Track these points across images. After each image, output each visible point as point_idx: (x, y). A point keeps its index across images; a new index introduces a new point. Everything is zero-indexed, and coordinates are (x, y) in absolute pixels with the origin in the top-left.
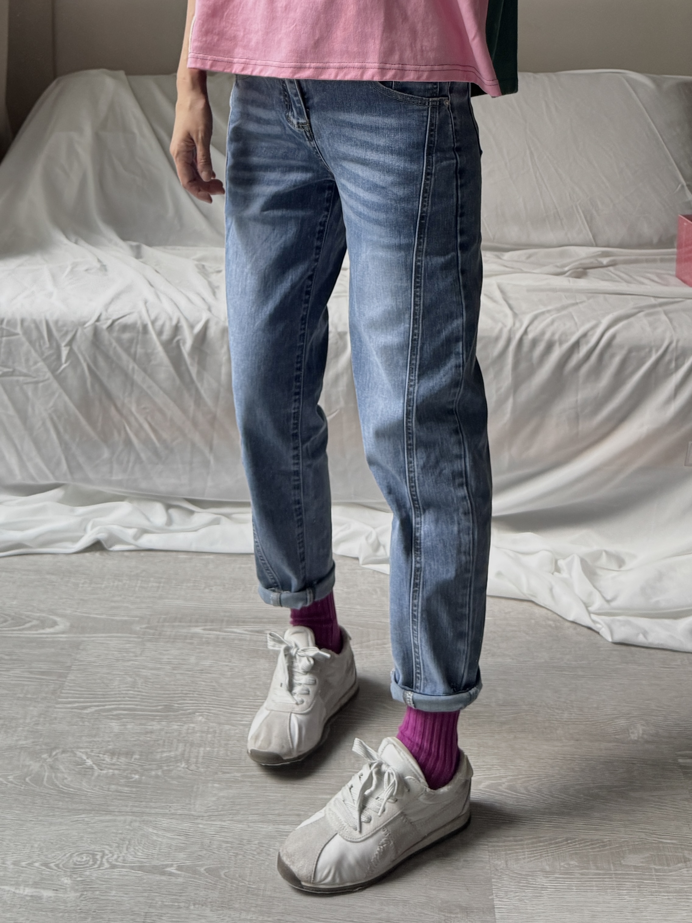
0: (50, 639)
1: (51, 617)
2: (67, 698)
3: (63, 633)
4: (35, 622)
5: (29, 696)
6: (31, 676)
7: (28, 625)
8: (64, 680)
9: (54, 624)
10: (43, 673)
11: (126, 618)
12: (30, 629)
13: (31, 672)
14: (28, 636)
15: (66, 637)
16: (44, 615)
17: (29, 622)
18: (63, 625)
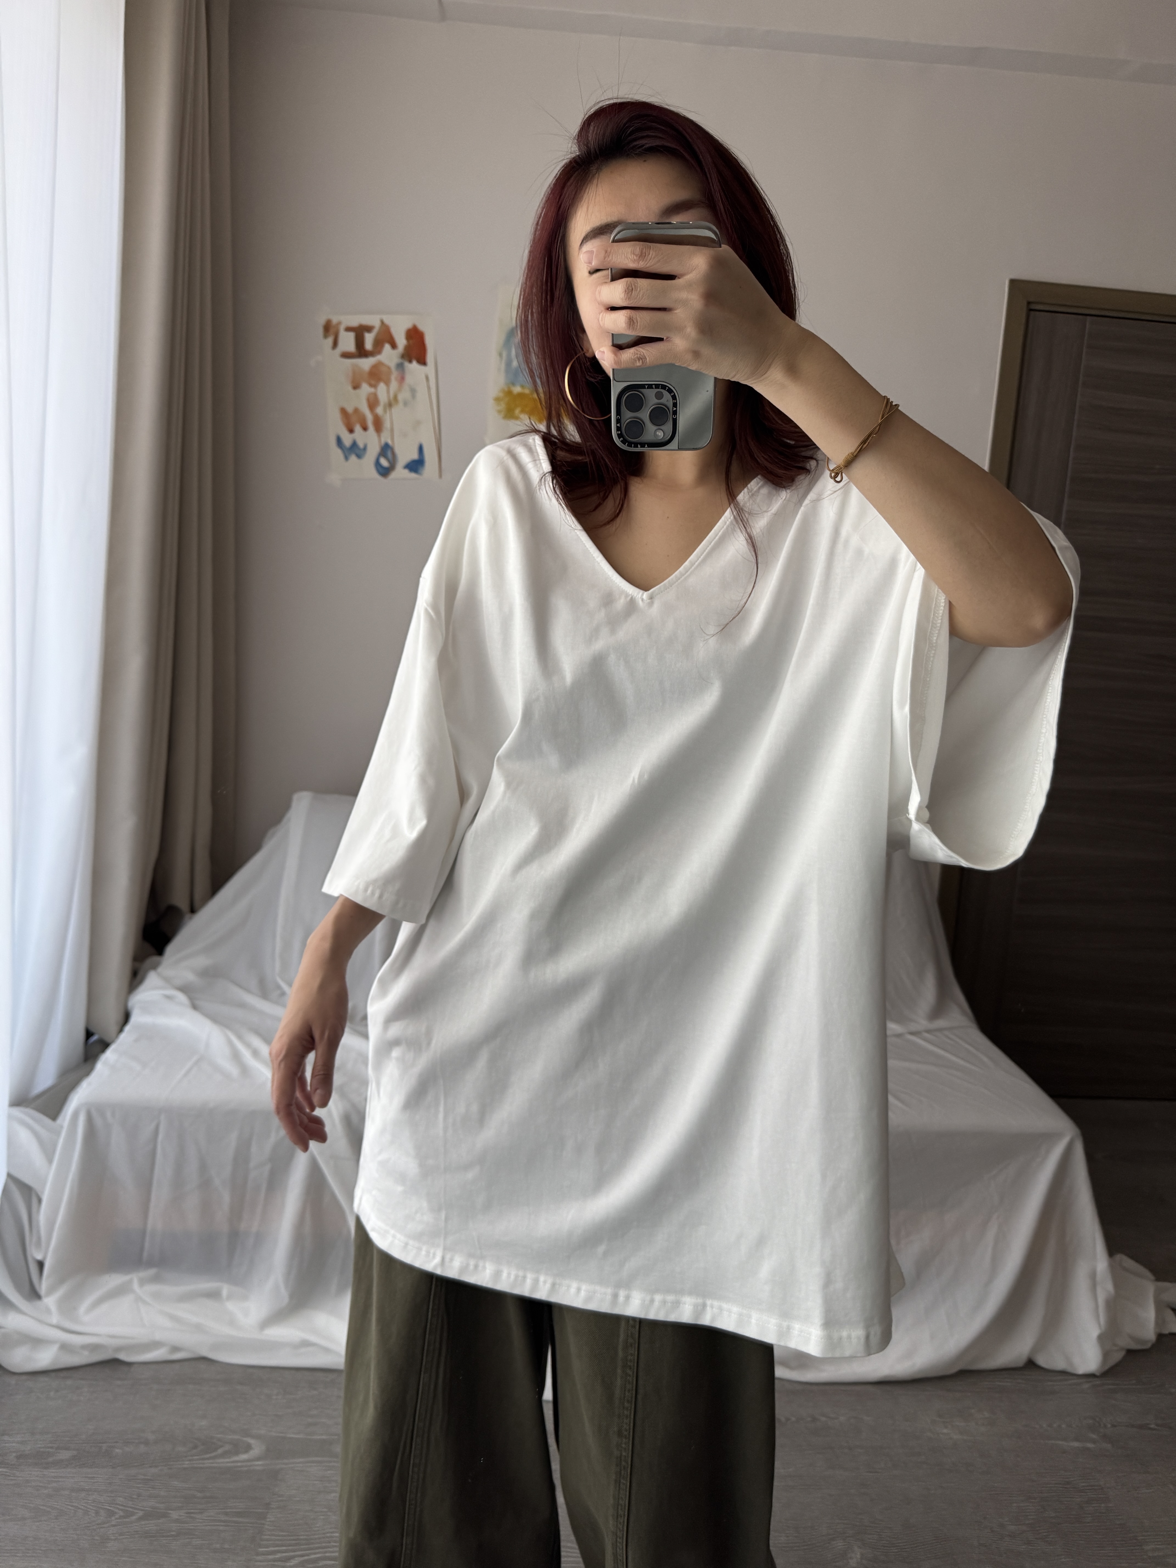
0: (246, 1469)
1: (245, 1439)
2: (267, 1546)
3: (258, 1459)
4: (227, 1447)
5: (226, 1546)
6: (227, 1518)
7: (220, 1451)
8: (263, 1522)
9: (248, 1448)
10: (239, 1514)
11: (324, 1437)
12: (223, 1455)
13: (226, 1514)
14: (222, 1465)
15: (261, 1465)
16: (236, 1437)
17: (221, 1446)
18: (257, 1449)
